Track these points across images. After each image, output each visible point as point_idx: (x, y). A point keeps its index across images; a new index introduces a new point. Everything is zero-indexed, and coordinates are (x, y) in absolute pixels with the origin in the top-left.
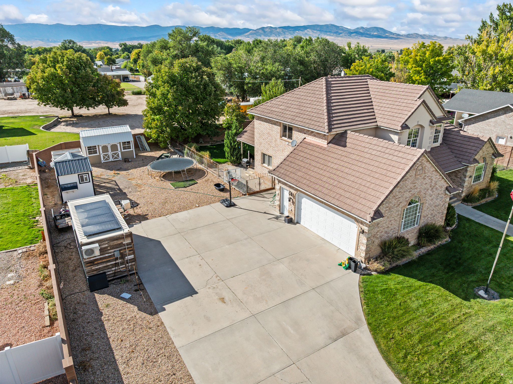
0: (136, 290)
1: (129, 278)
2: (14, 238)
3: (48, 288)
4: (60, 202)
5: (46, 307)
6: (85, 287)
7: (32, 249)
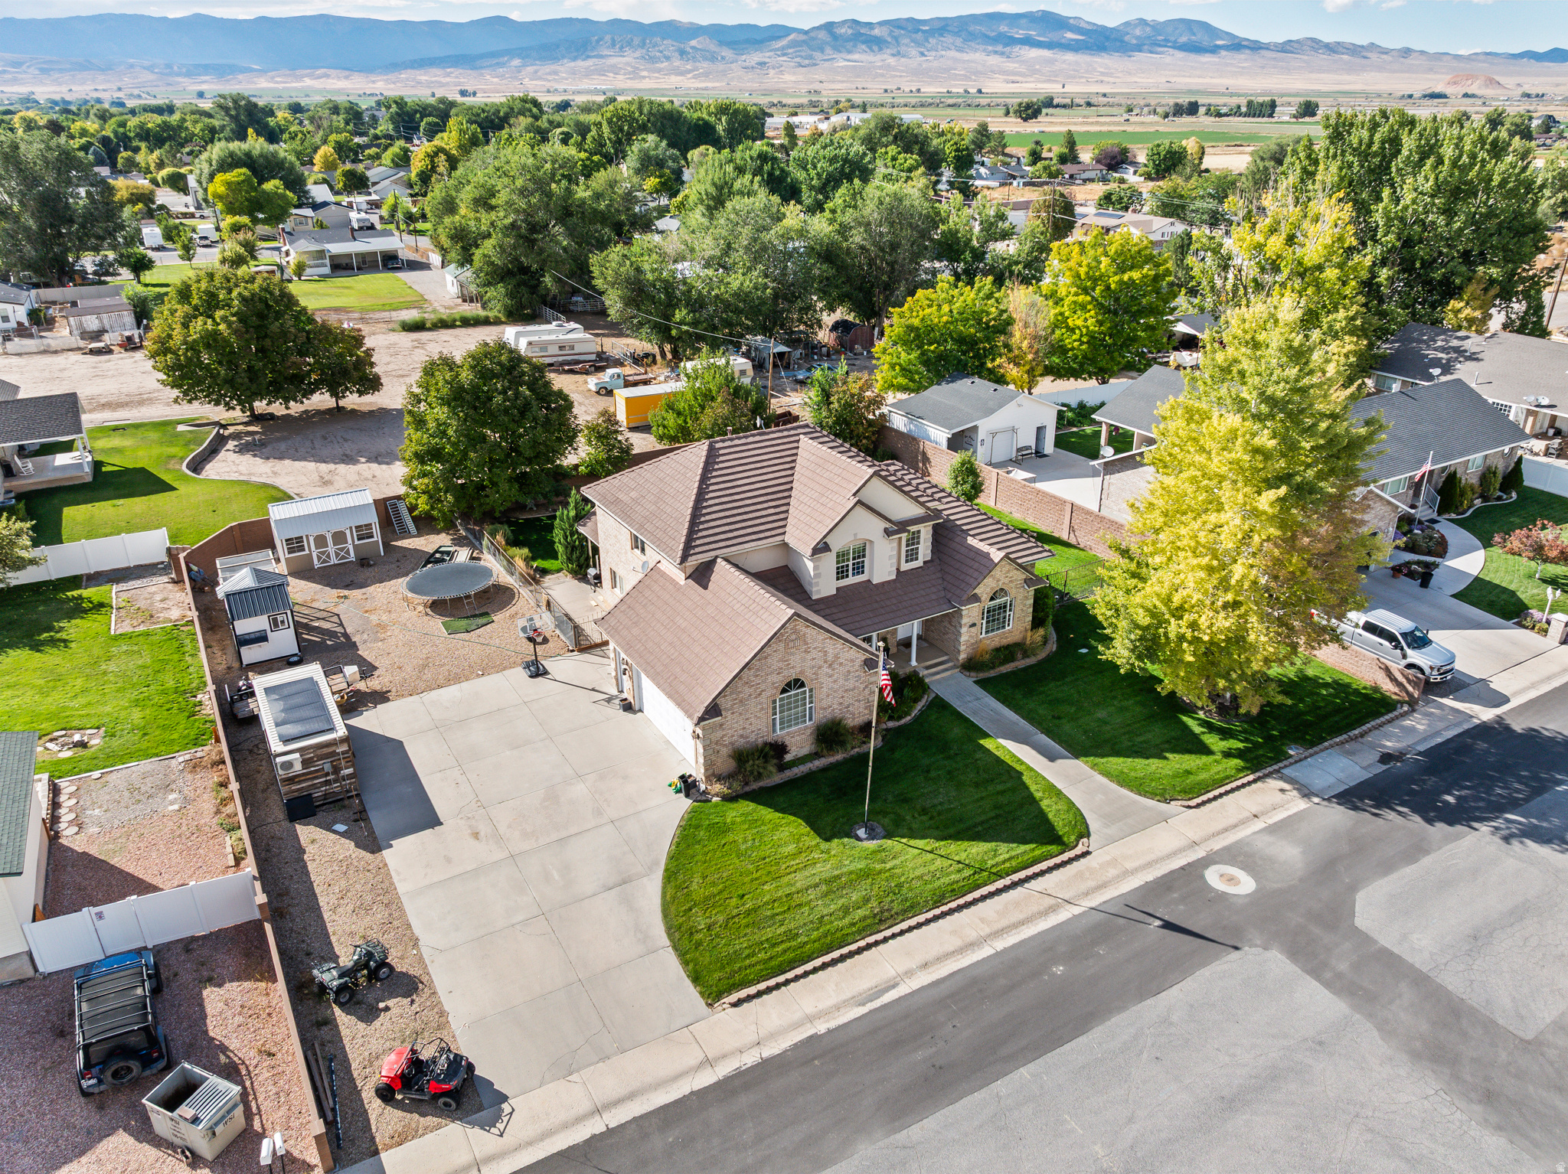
0: (356, 821)
1: (346, 802)
2: (167, 736)
3: (229, 816)
4: (236, 665)
5: (229, 842)
6: (281, 816)
7: (199, 755)
